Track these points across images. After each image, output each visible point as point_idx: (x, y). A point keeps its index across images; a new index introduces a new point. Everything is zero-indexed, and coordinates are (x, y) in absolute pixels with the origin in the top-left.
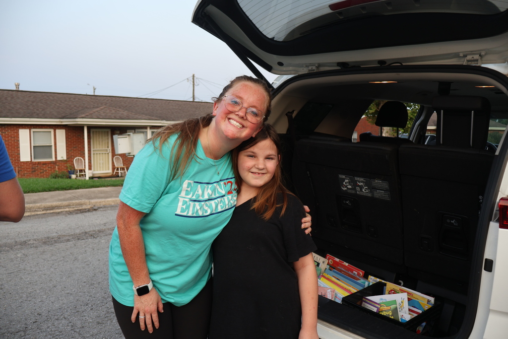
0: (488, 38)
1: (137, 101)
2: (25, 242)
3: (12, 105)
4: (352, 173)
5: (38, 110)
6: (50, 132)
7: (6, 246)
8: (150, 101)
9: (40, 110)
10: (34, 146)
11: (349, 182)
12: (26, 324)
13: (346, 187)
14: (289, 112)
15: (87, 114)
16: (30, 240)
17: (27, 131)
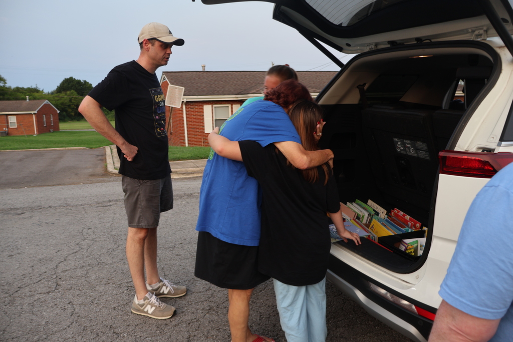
0: (477, 17)
1: (305, 74)
2: (191, 194)
3: (199, 85)
4: (402, 137)
5: (218, 88)
6: (228, 107)
7: (177, 196)
8: (318, 74)
9: (220, 88)
10: (215, 120)
11: (401, 144)
12: (175, 244)
13: (399, 148)
14: (360, 85)
15: (258, 90)
16: (195, 193)
17: (210, 106)
